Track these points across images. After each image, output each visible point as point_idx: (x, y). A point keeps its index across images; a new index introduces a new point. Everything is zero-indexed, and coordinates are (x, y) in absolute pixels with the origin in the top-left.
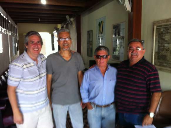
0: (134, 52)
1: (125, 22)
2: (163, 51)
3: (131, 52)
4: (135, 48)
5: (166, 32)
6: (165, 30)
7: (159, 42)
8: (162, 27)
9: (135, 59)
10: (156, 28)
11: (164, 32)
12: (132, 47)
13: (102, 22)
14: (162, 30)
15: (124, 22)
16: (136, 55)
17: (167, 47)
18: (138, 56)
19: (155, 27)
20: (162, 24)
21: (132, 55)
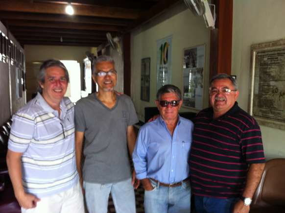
0: (220, 96)
1: (205, 46)
2: (268, 93)
3: (214, 96)
4: (220, 89)
5: (273, 62)
6: (271, 59)
7: (260, 78)
8: (266, 53)
9: (221, 107)
10: (256, 56)
11: (269, 62)
12: (215, 88)
13: (166, 44)
14: (265, 59)
15: (203, 45)
16: (224, 100)
17: (274, 86)
18: (226, 102)
19: (255, 53)
20: (266, 49)
21: (216, 101)
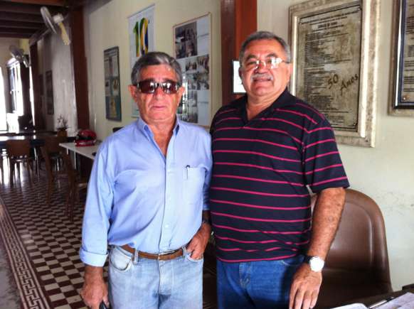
1: (209, 16)
2: (320, 84)
3: (251, 72)
5: (329, 30)
6: (325, 25)
7: (306, 60)
8: (316, 17)
9: (264, 91)
10: (299, 24)
11: (322, 32)
12: (254, 57)
13: (143, 21)
14: (315, 27)
16: (269, 80)
17: (331, 72)
18: (273, 83)
19: (296, 19)
20: (316, 9)
21: (255, 81)
